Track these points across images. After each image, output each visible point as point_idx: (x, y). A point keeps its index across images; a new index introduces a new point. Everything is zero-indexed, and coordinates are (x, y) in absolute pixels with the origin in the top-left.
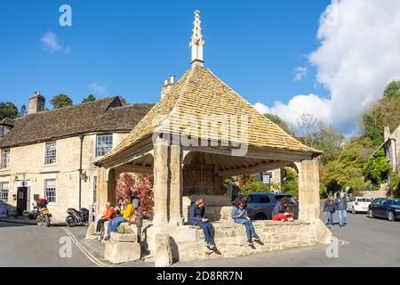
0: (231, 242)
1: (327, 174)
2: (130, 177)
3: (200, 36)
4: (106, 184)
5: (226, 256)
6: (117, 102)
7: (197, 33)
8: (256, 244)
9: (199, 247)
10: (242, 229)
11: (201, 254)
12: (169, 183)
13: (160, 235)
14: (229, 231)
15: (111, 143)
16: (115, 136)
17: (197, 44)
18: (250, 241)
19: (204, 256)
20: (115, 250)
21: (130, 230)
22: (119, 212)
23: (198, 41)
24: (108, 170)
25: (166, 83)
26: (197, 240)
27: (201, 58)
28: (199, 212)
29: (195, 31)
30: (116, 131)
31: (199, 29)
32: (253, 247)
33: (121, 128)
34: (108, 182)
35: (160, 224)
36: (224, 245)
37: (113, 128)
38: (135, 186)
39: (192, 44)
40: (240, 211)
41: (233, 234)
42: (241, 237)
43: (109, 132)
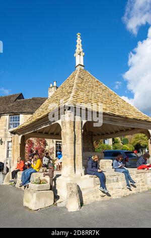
0: (116, 186)
1: (135, 140)
2: (31, 141)
3: (81, 50)
4: (19, 146)
5: (114, 198)
6: (21, 96)
7: (79, 47)
8: (132, 188)
9: (96, 191)
10: (122, 176)
11: (97, 197)
12: (75, 143)
13: (71, 184)
14: (115, 178)
15: (19, 120)
16: (21, 116)
17: (80, 54)
18: (128, 185)
19: (100, 199)
20: (35, 198)
21: (45, 180)
22: (29, 165)
23: (80, 52)
24: (20, 136)
25: (51, 85)
26: (95, 187)
27: (82, 64)
28: (94, 164)
29: (78, 46)
30: (22, 113)
31: (81, 45)
32: (131, 190)
33: (26, 111)
34: (20, 144)
35: (69, 176)
36: (112, 189)
37: (20, 111)
38: (35, 146)
39: (76, 55)
40: (119, 163)
41: (117, 181)
42: (122, 182)
43: (18, 114)
